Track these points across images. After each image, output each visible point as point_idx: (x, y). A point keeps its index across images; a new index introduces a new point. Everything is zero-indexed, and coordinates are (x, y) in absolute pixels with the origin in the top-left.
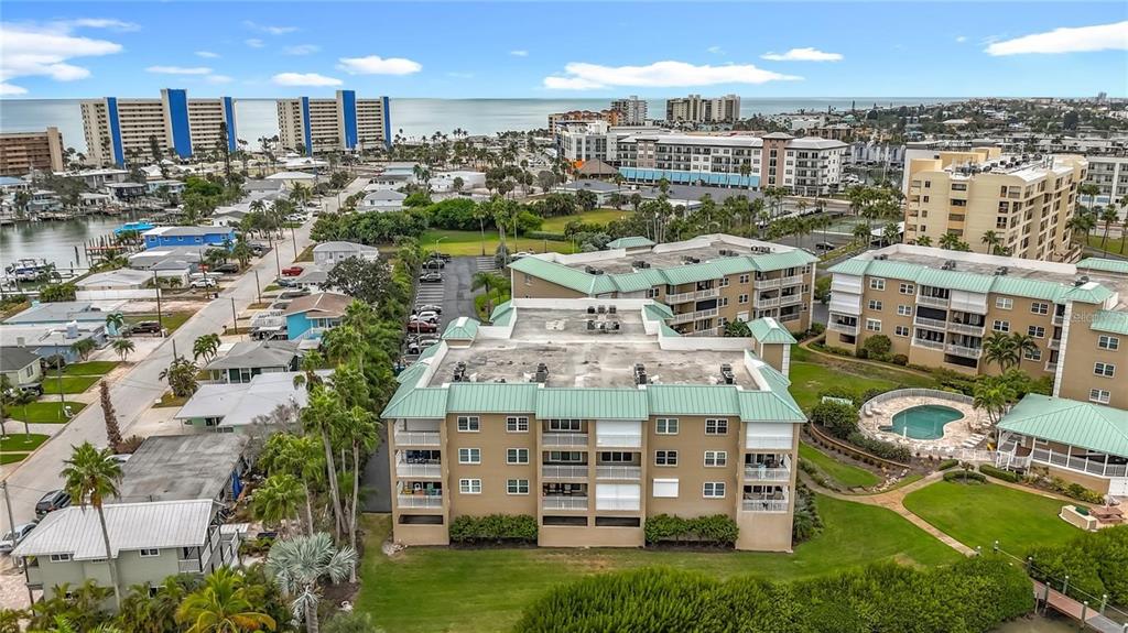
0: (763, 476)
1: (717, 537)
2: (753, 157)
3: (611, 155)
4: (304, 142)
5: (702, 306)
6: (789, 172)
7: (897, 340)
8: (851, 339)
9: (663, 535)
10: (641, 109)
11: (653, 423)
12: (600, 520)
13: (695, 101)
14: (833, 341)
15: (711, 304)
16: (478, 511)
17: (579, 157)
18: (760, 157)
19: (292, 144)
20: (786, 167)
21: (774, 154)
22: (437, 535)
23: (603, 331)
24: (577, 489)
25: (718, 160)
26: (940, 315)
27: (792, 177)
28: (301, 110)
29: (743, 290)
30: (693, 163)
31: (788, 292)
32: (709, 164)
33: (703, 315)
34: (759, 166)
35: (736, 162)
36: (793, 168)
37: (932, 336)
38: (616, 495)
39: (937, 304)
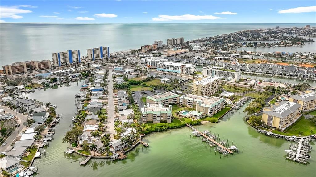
0: (169, 117)
1: (166, 122)
2: (180, 68)
3: (156, 65)
4: (93, 58)
5: (166, 102)
6: (185, 71)
7: (186, 105)
8: (182, 104)
9: (162, 122)
10: (161, 43)
11: (161, 114)
12: (157, 121)
13: (173, 40)
14: (180, 105)
15: (168, 101)
16: (148, 121)
17: (150, 65)
18: (181, 68)
19: (90, 59)
20: (185, 70)
21: (183, 68)
22: (146, 122)
23: (157, 106)
24: (156, 119)
25: (174, 68)
26: (189, 102)
27: (186, 72)
28: (92, 51)
29: (171, 99)
30: (170, 68)
31: (176, 99)
32: (172, 69)
33: (167, 102)
34: (181, 70)
35: (177, 68)
36: (186, 70)
37: (189, 104)
38: (158, 119)
39: (189, 101)
